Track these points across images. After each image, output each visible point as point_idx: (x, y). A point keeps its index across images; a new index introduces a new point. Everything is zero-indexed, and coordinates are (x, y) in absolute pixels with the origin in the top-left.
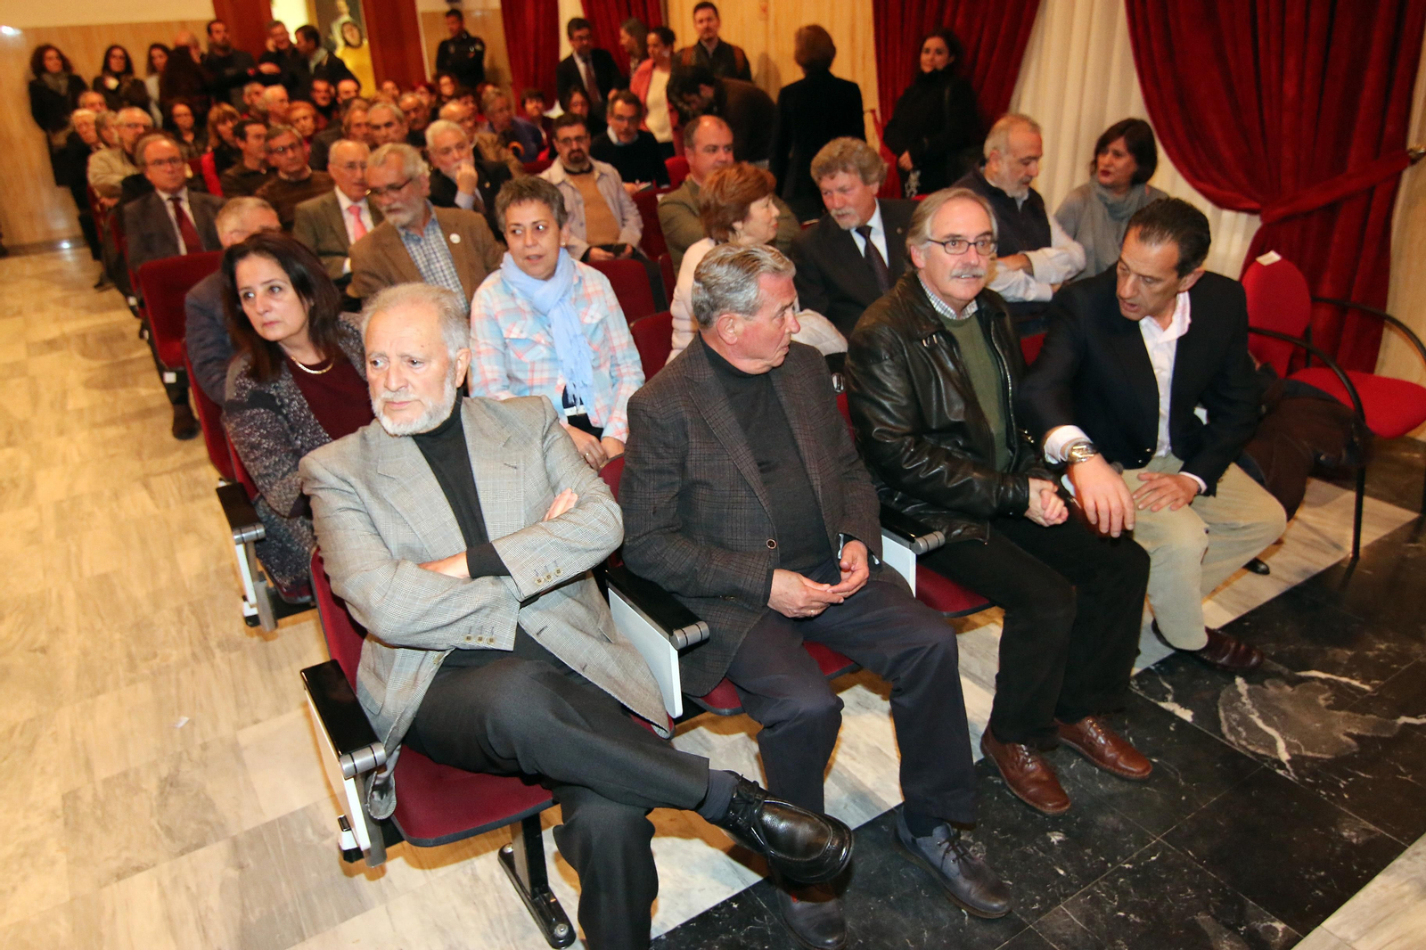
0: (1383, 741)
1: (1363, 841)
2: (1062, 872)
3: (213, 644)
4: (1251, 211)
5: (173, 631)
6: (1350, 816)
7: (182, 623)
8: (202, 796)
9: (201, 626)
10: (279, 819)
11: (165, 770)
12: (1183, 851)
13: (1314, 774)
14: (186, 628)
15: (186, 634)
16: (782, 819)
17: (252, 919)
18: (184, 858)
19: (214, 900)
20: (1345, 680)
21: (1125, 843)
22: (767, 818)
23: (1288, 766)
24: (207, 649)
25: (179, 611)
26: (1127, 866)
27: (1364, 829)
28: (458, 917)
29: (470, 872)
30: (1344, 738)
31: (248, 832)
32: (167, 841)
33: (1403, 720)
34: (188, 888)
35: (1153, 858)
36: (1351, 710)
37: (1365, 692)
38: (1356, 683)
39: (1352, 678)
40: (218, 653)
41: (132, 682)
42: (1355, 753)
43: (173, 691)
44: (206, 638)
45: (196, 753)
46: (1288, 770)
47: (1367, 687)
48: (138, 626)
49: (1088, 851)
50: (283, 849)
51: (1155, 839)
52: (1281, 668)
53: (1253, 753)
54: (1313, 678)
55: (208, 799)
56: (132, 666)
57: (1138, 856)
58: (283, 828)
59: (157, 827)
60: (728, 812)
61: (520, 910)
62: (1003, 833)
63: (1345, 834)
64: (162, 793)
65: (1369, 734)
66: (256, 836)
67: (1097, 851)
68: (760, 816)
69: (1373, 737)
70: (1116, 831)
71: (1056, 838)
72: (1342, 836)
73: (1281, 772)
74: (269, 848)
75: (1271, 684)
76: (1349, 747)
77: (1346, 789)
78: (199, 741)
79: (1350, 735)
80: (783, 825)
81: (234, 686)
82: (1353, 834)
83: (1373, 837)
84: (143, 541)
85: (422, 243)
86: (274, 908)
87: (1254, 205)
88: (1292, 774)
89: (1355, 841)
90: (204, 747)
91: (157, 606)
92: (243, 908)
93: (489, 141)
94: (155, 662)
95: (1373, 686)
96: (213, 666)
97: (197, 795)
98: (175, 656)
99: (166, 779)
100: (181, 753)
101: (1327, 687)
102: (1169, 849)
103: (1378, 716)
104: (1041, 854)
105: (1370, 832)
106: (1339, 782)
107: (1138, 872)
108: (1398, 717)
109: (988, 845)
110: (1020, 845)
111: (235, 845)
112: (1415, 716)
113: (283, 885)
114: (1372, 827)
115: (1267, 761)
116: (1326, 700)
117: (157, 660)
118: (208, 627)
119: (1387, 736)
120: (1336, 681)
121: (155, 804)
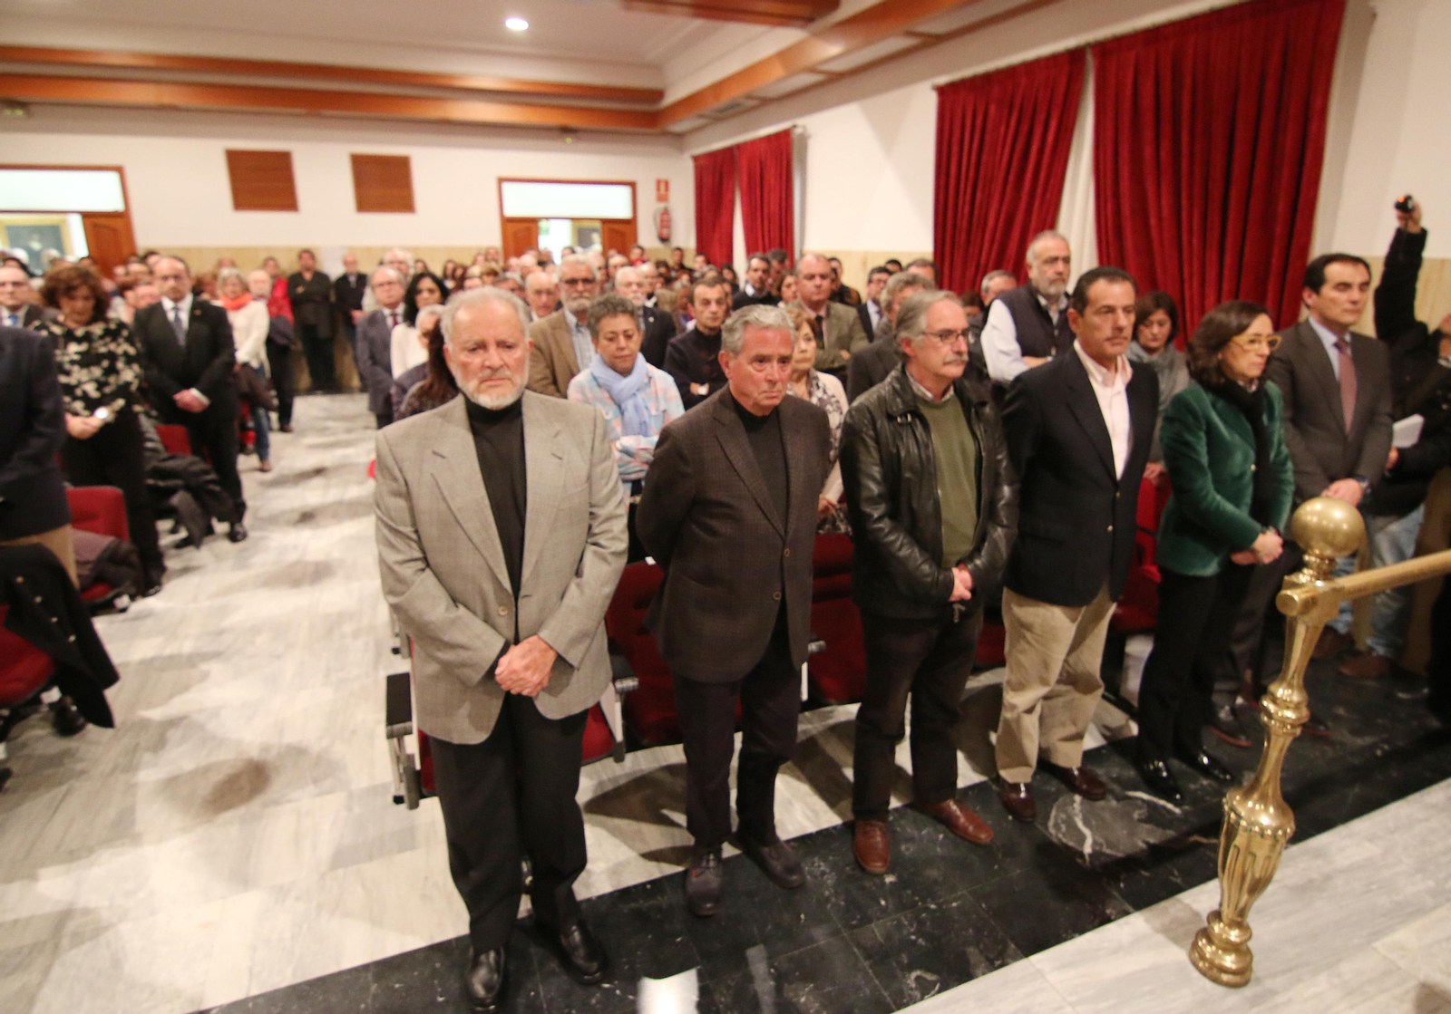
0: (1173, 850)
2: (883, 903)
6: (1118, 899)
12: (978, 903)
13: (1105, 866)
17: (345, 843)
21: (938, 891)
23: (1087, 857)
26: (932, 906)
30: (1140, 844)
33: (1196, 838)
35: (954, 904)
36: (1156, 825)
37: (1175, 813)
42: (1143, 855)
46: (1085, 860)
49: (909, 892)
51: (961, 892)
53: (1064, 843)
54: (1137, 798)
57: (944, 901)
65: (1161, 844)
67: (915, 893)
69: (1163, 846)
70: (935, 881)
73: (1079, 860)
76: (1141, 850)
79: (1146, 842)
86: (360, 839)
88: (1087, 864)
94: (341, 674)
101: (1146, 806)
102: (969, 900)
103: (1176, 832)
104: (874, 888)
107: (938, 912)
115: (1072, 851)
116: (1140, 815)
117: (343, 673)
119: (1177, 847)
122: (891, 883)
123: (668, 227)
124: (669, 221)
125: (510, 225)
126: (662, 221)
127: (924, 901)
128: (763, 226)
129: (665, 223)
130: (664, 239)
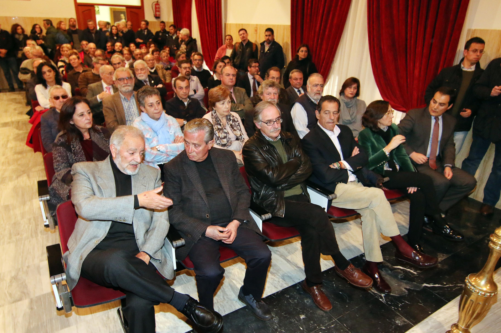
0: (417, 292)
1: (402, 325)
2: (301, 329)
3: (39, 232)
4: (403, 111)
5: (26, 226)
6: (400, 316)
7: (30, 223)
8: (24, 284)
9: (36, 225)
10: (48, 293)
11: (13, 274)
12: (343, 324)
13: (391, 301)
14: (31, 226)
15: (30, 228)
16: (201, 313)
17: (32, 327)
18: (13, 304)
19: (20, 319)
20: (409, 270)
21: (325, 320)
22: (197, 311)
23: (383, 298)
24: (36, 233)
25: (30, 220)
26: (323, 328)
27: (403, 321)
28: (100, 331)
29: (107, 316)
30: (404, 290)
31: (37, 297)
32: (9, 298)
33: (425, 285)
34: (13, 315)
35: (332, 326)
36: (408, 280)
37: (414, 274)
38: (412, 271)
39: (411, 270)
40: (40, 235)
41: (9, 243)
42: (406, 295)
43: (22, 247)
44: (36, 230)
45: (25, 269)
46: (383, 299)
47: (415, 273)
48: (15, 224)
49: (312, 322)
50: (47, 303)
51: (334, 319)
52: (389, 264)
53: (373, 293)
54: (398, 269)
55: (26, 284)
56: (10, 238)
57: (328, 325)
58: (48, 297)
59: (7, 293)
60: (184, 309)
61: (121, 330)
62: (285, 314)
63: (397, 322)
64: (11, 282)
65: (412, 289)
66: (39, 299)
67: (315, 322)
68: (195, 310)
69: (413, 290)
70: (323, 316)
71: (302, 317)
72: (395, 323)
73: (381, 300)
74: (42, 303)
75: (384, 270)
76: (405, 292)
77: (401, 307)
78: (27, 265)
79: (406, 289)
80: (202, 314)
81: (43, 247)
82: (399, 322)
83: (406, 323)
84: (23, 195)
85: (128, 102)
86: (40, 323)
87: (404, 109)
88: (384, 300)
89: (399, 324)
90: (28, 267)
91: (23, 217)
92: (29, 323)
93: (160, 67)
94: (18, 237)
95: (417, 273)
96: (37, 239)
97: (22, 283)
98: (25, 235)
99: (13, 277)
100: (20, 269)
101: (402, 272)
102: (338, 323)
103: (417, 283)
104: (296, 322)
105: (404, 322)
106: (399, 304)
107: (326, 330)
108: (423, 284)
109: (279, 318)
110: (290, 318)
111: (31, 301)
112: (429, 284)
113: (44, 316)
114: (406, 320)
115: (377, 296)
116: (401, 276)
117: (19, 236)
118: (38, 225)
119: (418, 290)
120: (406, 270)
121: (7, 285)
122: (303, 318)
123: (159, 11)
124: (159, 8)
125: (80, 7)
126: (156, 8)
127: (319, 326)
128: (206, 11)
129: (157, 10)
130: (157, 17)
